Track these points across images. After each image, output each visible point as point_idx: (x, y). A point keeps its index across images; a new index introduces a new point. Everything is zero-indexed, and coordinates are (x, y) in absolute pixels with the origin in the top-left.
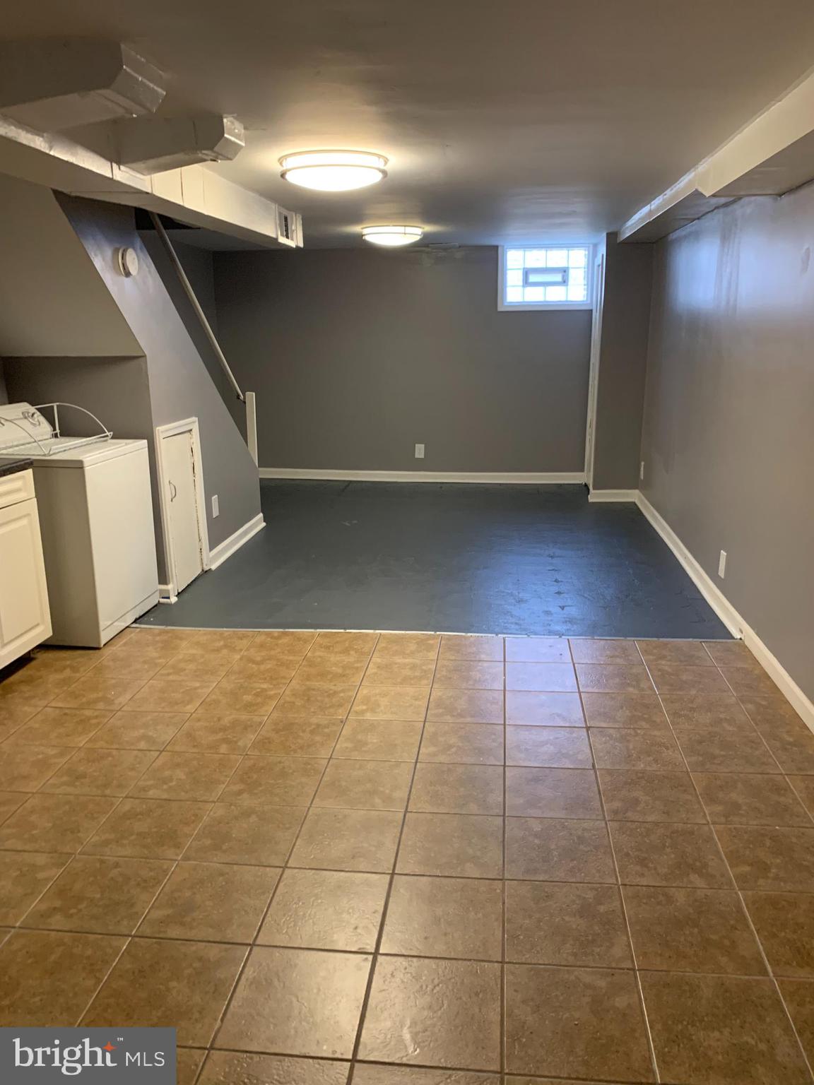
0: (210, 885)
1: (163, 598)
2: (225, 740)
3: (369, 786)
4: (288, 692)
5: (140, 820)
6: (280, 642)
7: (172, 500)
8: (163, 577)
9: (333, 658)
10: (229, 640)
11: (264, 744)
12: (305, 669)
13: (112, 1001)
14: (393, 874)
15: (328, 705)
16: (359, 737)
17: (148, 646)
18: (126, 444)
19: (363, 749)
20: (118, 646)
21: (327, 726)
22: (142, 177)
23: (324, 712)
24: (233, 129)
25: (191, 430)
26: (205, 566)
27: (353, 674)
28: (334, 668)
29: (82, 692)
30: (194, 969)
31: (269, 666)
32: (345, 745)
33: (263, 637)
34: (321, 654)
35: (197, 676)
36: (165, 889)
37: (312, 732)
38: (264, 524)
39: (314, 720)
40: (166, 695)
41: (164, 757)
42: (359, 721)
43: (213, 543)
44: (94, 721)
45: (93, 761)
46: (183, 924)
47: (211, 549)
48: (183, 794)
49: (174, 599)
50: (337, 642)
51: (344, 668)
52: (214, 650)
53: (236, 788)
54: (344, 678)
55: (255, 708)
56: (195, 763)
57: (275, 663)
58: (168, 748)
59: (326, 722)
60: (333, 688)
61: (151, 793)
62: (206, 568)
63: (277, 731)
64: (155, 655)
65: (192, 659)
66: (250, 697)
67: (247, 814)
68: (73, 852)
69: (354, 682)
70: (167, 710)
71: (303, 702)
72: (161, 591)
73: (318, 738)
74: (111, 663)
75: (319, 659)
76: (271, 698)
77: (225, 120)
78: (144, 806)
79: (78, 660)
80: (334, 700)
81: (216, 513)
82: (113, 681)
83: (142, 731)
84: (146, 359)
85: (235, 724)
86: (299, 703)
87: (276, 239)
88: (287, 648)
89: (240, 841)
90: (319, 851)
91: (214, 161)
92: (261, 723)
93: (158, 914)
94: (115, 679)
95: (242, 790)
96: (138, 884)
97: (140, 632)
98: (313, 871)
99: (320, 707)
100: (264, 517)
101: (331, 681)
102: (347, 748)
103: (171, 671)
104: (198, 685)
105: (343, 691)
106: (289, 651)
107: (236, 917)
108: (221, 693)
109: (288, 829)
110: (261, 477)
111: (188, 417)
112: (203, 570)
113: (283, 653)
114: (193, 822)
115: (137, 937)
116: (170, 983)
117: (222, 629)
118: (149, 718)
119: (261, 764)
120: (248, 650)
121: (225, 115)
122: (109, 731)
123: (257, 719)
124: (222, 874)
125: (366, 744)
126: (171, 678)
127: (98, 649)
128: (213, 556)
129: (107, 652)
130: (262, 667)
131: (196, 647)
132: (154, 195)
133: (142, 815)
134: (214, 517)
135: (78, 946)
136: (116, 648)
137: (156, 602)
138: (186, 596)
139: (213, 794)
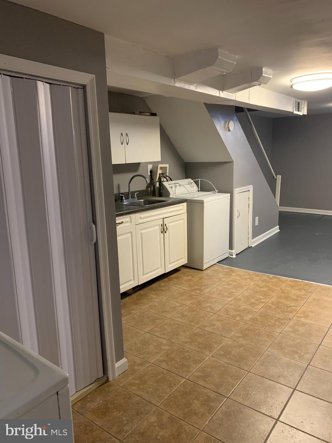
0: (218, 369)
1: (230, 255)
2: (239, 315)
3: (295, 349)
4: (270, 302)
5: (200, 337)
6: (272, 280)
7: (238, 217)
8: (231, 247)
9: (294, 292)
10: (252, 276)
11: (254, 320)
12: (279, 293)
13: (173, 399)
14: (295, 389)
15: (286, 311)
16: (296, 327)
17: (220, 273)
18: (222, 195)
19: (296, 333)
20: (210, 270)
21: (282, 319)
22: (232, 94)
23: (283, 314)
24: (267, 72)
25: (249, 190)
26: (249, 245)
27: (301, 300)
28: (292, 296)
29: (193, 285)
30: (204, 399)
31: (265, 289)
32: (289, 329)
33: (266, 277)
34: (289, 289)
35: (235, 287)
36: (202, 365)
37: (276, 320)
38: (279, 230)
39: (278, 316)
40: (222, 293)
41: (215, 316)
42: (298, 321)
43: (254, 236)
44: (194, 297)
45: (190, 311)
46: (205, 381)
47: (253, 239)
48: (218, 332)
49: (234, 256)
50: (297, 285)
51: (297, 297)
52: (244, 279)
53: (239, 335)
54: (296, 301)
55: (255, 305)
56: (226, 321)
57: (267, 288)
58: (217, 313)
59: (282, 318)
60: (290, 304)
61: (207, 329)
62: (250, 246)
63: (261, 317)
64: (222, 276)
65: (235, 281)
66: (254, 300)
67: (240, 346)
68: (175, 342)
69: (300, 303)
70: (221, 298)
71: (275, 307)
72: (230, 252)
73: (277, 324)
74: (206, 277)
75: (287, 291)
76: (262, 302)
77: (263, 69)
78: (203, 333)
79: (195, 273)
80: (289, 309)
81: (257, 224)
82: (205, 283)
83: (209, 304)
84: (233, 163)
85: (245, 309)
86: (273, 307)
87: (293, 112)
88: (275, 284)
89: (234, 356)
90: (265, 370)
91: (259, 85)
92: (255, 312)
93: (196, 374)
94: (205, 282)
95: (241, 336)
96: (193, 361)
97: (219, 267)
98: (260, 377)
99: (282, 311)
100: (279, 227)
101: (290, 301)
102: (289, 331)
103: (226, 284)
104: (235, 291)
105: (294, 306)
106: (275, 285)
107: (225, 385)
108: (243, 296)
109: (255, 357)
110: (280, 210)
111: (249, 185)
112: (248, 246)
113: (272, 285)
114: (219, 343)
115: (188, 380)
116: (194, 401)
117: (249, 271)
118: (214, 300)
119: (251, 328)
120: (257, 281)
121: (264, 67)
122: (198, 301)
123: (254, 310)
124: (223, 367)
125: (298, 331)
126: (225, 286)
127: (202, 270)
128: (253, 242)
129: (205, 272)
130: (262, 289)
131: (238, 276)
132: (237, 101)
133: (202, 336)
134: (256, 225)
135: (168, 376)
136: (209, 272)
137: (227, 256)
138: (240, 255)
139: (229, 335)
